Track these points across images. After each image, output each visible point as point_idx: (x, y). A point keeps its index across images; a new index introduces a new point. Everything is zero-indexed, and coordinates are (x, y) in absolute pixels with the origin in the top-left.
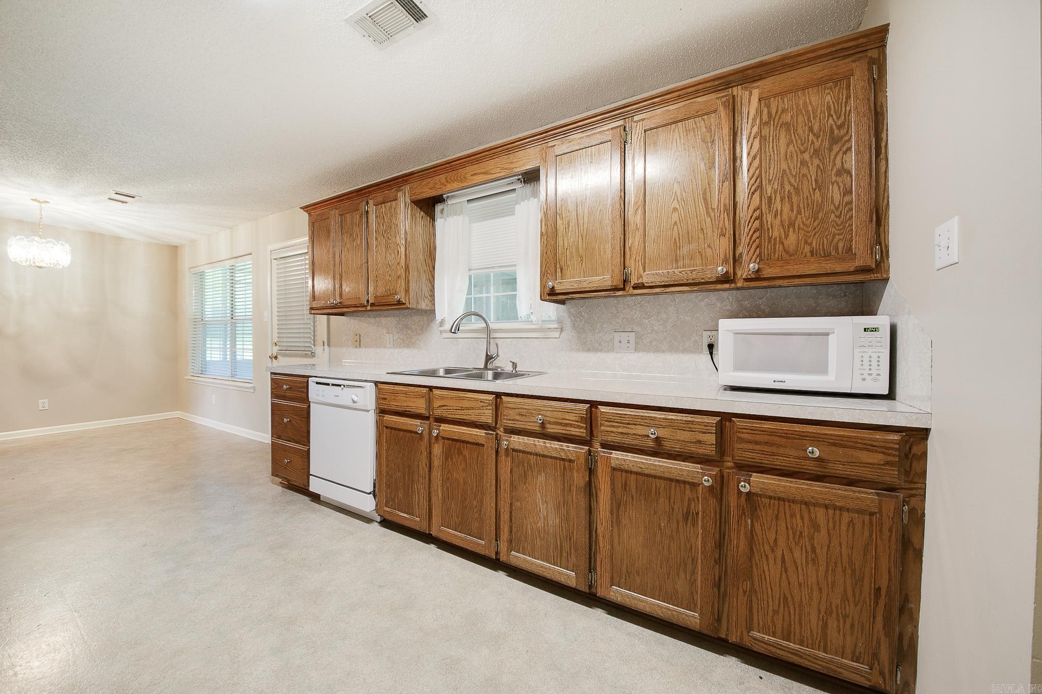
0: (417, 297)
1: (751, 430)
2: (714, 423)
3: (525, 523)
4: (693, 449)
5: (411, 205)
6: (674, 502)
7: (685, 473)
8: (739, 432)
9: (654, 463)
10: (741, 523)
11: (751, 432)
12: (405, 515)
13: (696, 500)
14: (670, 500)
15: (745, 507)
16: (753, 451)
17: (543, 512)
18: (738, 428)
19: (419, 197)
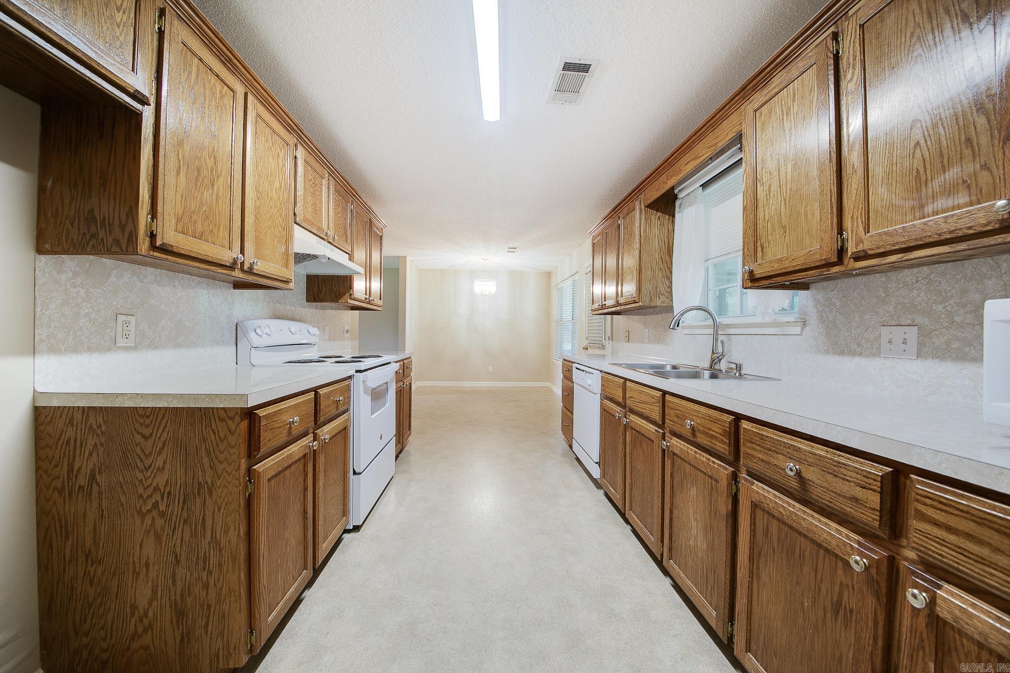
0: (650, 295)
1: (941, 503)
2: (878, 475)
3: (681, 535)
4: (848, 508)
5: (645, 210)
6: (822, 580)
7: (834, 542)
8: (918, 501)
9: (797, 512)
10: (917, 661)
11: (940, 506)
12: (612, 490)
13: (851, 589)
14: (816, 574)
15: (925, 636)
16: (943, 542)
17: (694, 531)
18: (917, 494)
19: (649, 202)
